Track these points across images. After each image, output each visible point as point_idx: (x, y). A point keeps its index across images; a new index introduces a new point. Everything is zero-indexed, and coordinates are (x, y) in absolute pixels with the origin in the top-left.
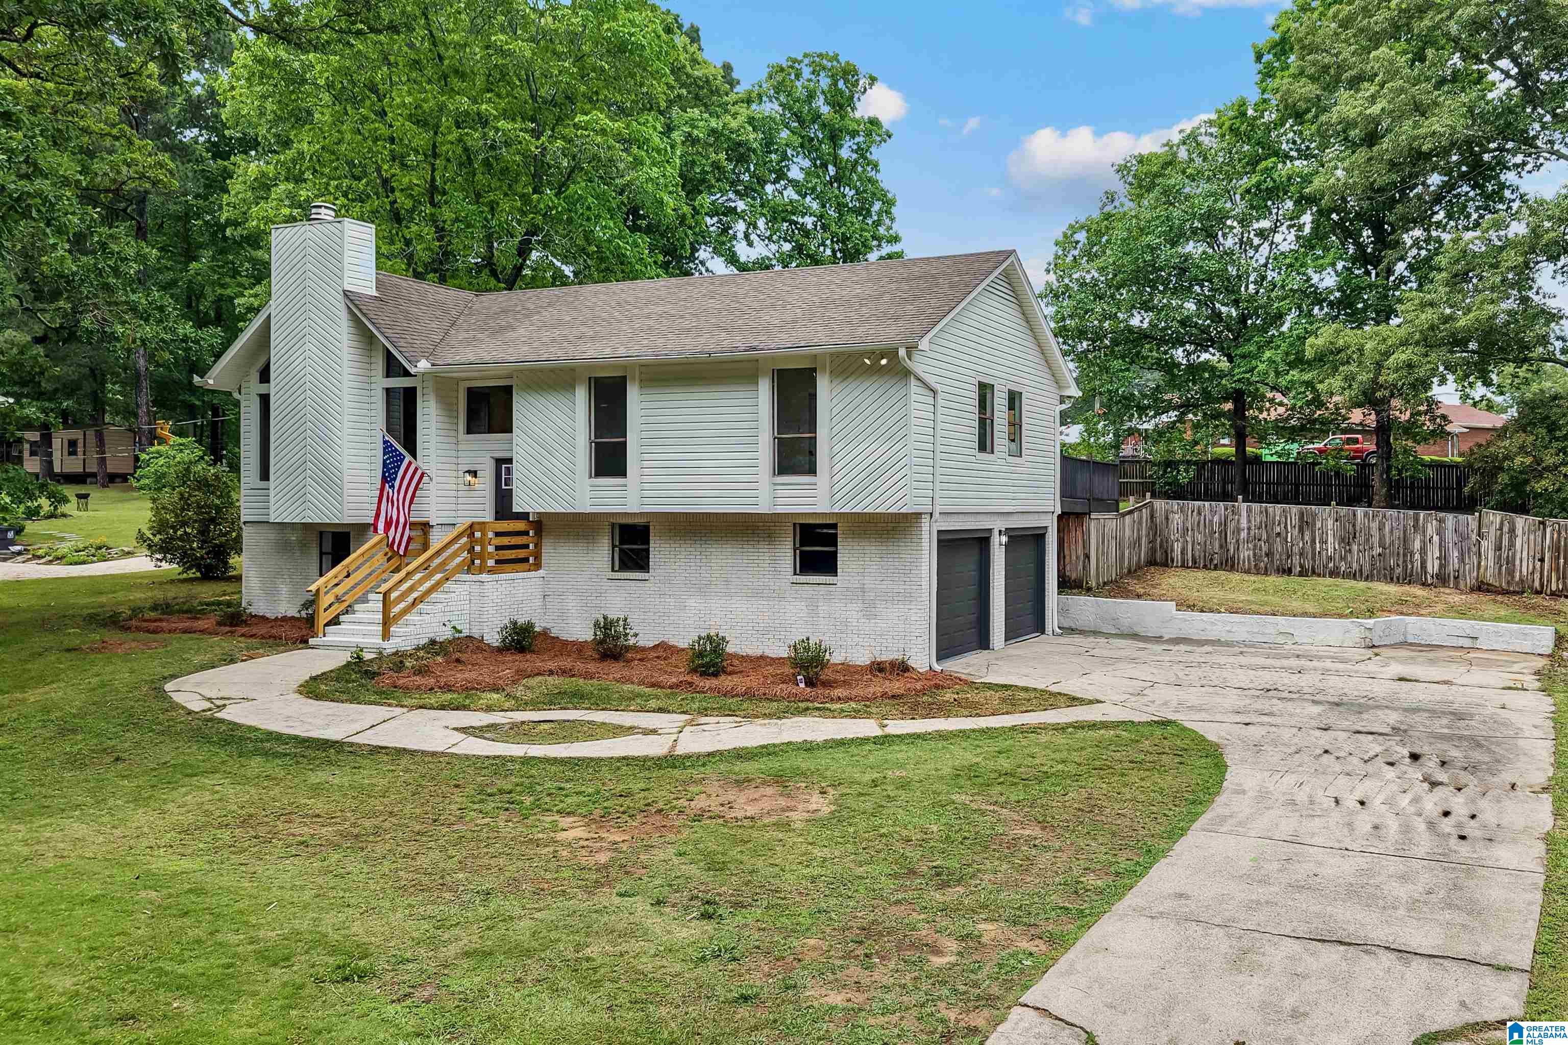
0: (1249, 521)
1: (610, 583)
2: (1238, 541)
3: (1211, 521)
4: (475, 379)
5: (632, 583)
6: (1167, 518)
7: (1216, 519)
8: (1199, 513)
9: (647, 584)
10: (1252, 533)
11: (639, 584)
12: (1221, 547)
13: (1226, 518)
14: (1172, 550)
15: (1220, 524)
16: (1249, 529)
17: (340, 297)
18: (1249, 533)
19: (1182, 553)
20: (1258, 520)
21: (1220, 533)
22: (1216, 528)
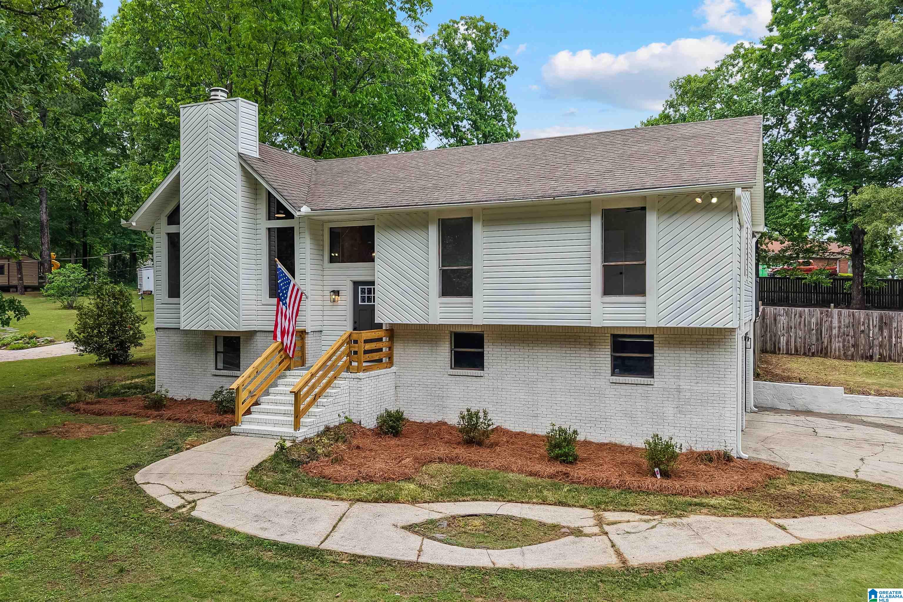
0: (840, 322)
1: (450, 378)
2: (830, 336)
3: (810, 322)
4: (338, 221)
5: (469, 379)
6: (775, 320)
7: (813, 320)
8: (801, 316)
9: (482, 380)
10: (842, 331)
11: (474, 379)
12: (817, 340)
13: (821, 320)
14: (779, 343)
15: (817, 324)
16: (839, 327)
17: (236, 159)
18: (839, 331)
19: (787, 344)
20: (847, 321)
21: (817, 330)
22: (813, 326)
